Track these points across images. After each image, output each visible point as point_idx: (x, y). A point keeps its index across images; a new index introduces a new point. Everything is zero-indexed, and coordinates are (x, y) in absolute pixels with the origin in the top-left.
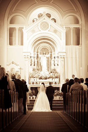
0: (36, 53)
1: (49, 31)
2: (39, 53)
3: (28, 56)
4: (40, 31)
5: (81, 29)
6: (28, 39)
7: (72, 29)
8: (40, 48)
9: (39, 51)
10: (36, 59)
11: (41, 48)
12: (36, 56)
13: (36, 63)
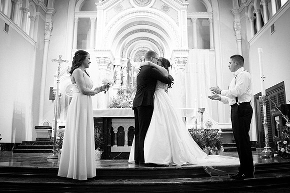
0: (125, 59)
1: (151, 7)
3: (106, 59)
4: (133, 7)
5: (211, 21)
6: (107, 23)
7: (195, 21)
8: (133, 50)
9: (133, 56)
10: (125, 71)
11: (137, 51)
12: (125, 65)
13: (125, 79)
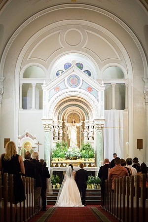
0: (61, 121)
1: (80, 88)
2: (65, 121)
3: (50, 125)
4: (67, 88)
5: (127, 86)
7: (114, 86)
8: (66, 113)
11: (69, 114)
13: (61, 135)
